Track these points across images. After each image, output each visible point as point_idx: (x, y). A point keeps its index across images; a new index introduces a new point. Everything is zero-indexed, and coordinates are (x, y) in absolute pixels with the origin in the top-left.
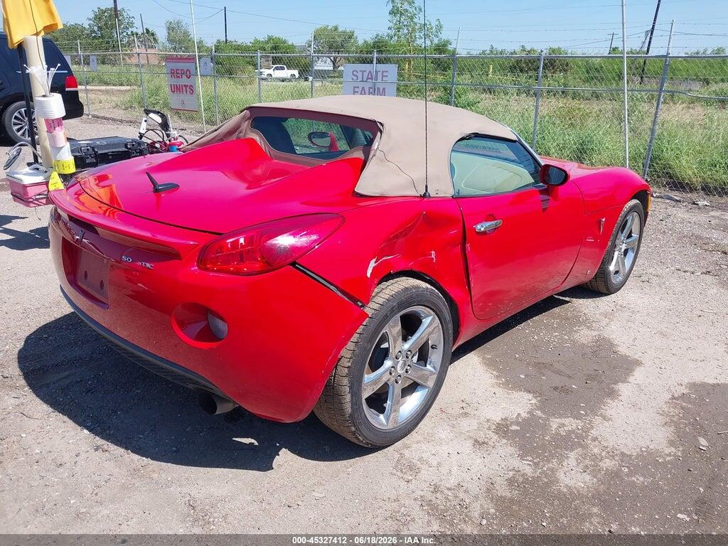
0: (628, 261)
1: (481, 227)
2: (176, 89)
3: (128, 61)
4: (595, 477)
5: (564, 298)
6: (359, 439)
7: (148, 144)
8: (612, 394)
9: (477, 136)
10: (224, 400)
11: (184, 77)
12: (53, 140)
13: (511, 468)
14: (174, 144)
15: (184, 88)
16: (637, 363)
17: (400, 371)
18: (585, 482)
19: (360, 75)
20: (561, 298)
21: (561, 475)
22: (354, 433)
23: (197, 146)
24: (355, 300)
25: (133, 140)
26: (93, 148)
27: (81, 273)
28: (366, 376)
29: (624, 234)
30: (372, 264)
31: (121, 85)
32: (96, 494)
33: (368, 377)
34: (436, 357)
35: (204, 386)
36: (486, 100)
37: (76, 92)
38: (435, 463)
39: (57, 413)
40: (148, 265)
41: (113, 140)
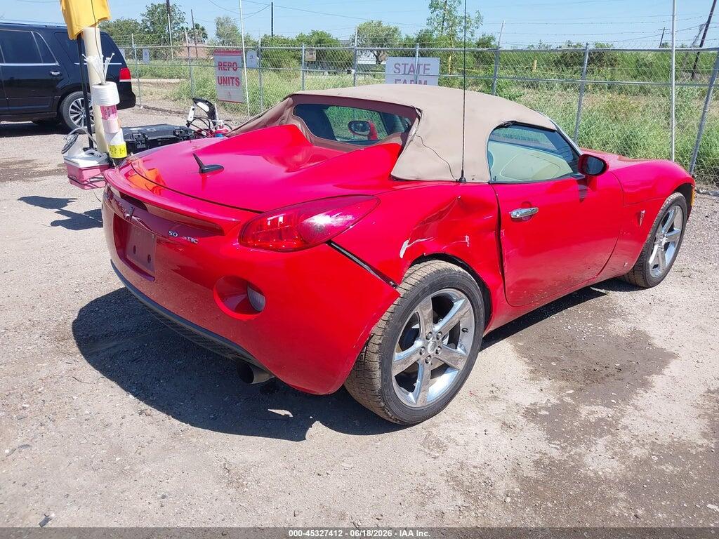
0: (669, 255)
1: (516, 214)
2: (223, 81)
3: (179, 55)
4: (624, 463)
5: (600, 291)
6: (388, 415)
7: (195, 132)
8: (645, 385)
9: (515, 124)
10: (261, 370)
11: (231, 69)
12: (107, 126)
13: (538, 450)
14: (220, 132)
15: (231, 80)
16: (673, 356)
17: (430, 351)
18: (613, 468)
19: (402, 68)
20: (597, 290)
21: (588, 459)
22: (383, 409)
23: (242, 132)
24: (387, 280)
25: (181, 128)
26: (144, 135)
27: (130, 247)
28: (396, 354)
29: (665, 228)
30: (406, 245)
31: (171, 77)
32: (140, 453)
33: (398, 355)
34: (467, 340)
35: (242, 356)
36: (529, 95)
37: (130, 84)
38: (462, 442)
39: (105, 379)
40: (193, 240)
41: (161, 127)
